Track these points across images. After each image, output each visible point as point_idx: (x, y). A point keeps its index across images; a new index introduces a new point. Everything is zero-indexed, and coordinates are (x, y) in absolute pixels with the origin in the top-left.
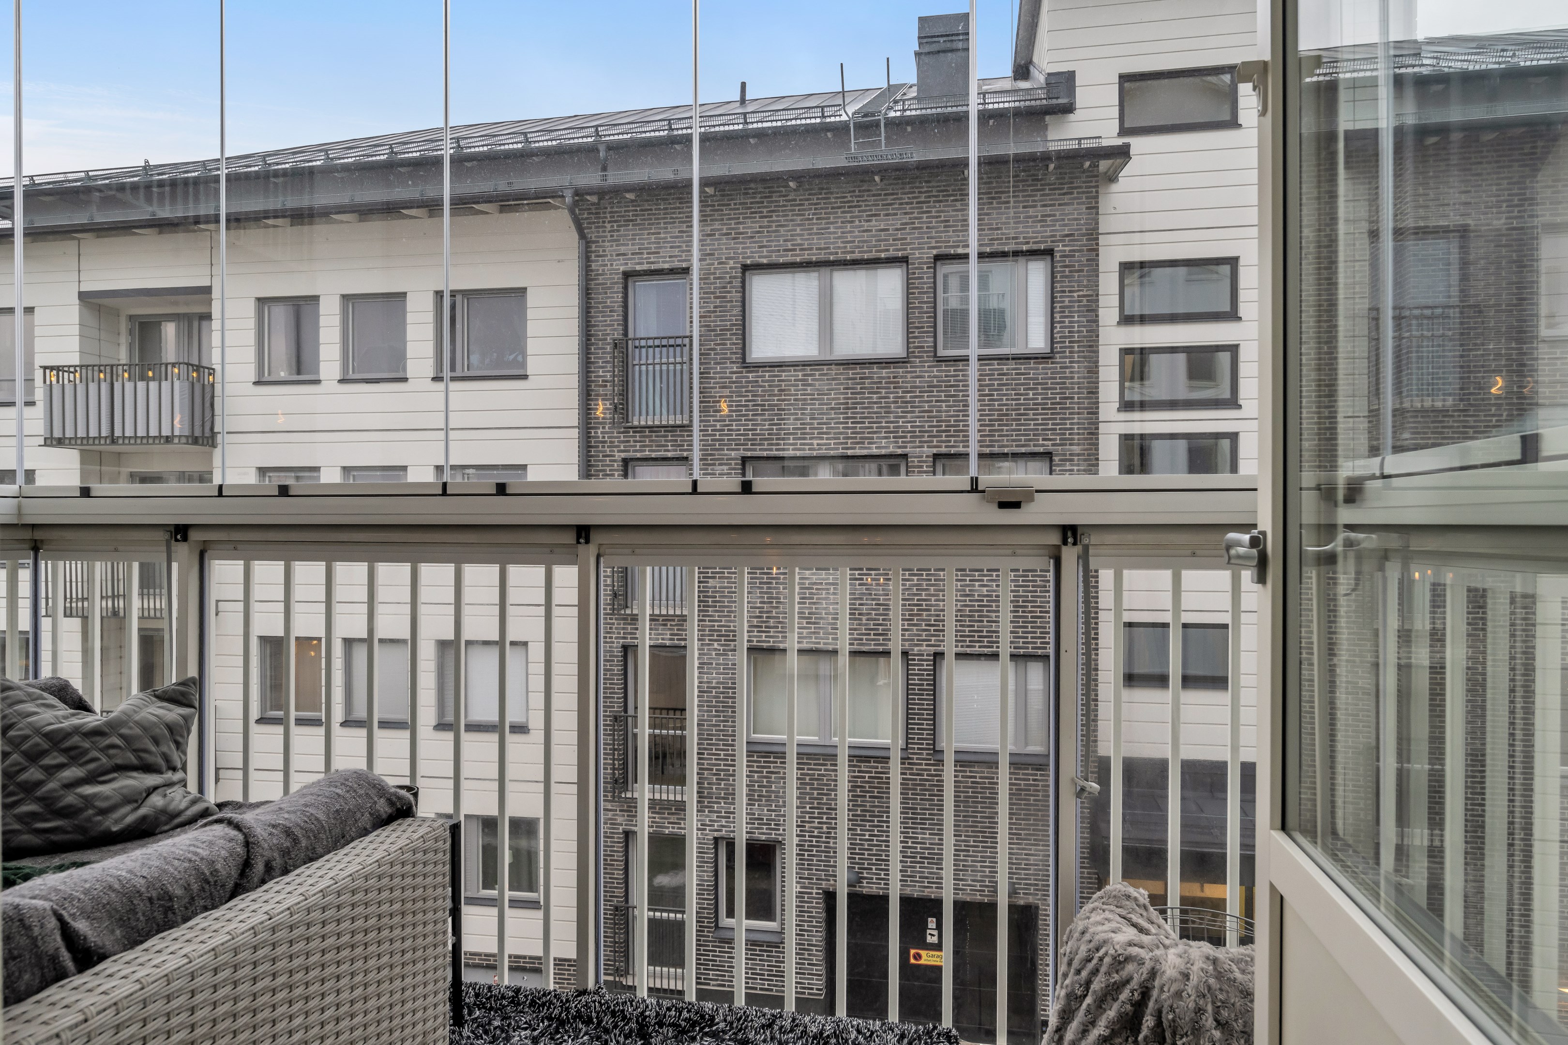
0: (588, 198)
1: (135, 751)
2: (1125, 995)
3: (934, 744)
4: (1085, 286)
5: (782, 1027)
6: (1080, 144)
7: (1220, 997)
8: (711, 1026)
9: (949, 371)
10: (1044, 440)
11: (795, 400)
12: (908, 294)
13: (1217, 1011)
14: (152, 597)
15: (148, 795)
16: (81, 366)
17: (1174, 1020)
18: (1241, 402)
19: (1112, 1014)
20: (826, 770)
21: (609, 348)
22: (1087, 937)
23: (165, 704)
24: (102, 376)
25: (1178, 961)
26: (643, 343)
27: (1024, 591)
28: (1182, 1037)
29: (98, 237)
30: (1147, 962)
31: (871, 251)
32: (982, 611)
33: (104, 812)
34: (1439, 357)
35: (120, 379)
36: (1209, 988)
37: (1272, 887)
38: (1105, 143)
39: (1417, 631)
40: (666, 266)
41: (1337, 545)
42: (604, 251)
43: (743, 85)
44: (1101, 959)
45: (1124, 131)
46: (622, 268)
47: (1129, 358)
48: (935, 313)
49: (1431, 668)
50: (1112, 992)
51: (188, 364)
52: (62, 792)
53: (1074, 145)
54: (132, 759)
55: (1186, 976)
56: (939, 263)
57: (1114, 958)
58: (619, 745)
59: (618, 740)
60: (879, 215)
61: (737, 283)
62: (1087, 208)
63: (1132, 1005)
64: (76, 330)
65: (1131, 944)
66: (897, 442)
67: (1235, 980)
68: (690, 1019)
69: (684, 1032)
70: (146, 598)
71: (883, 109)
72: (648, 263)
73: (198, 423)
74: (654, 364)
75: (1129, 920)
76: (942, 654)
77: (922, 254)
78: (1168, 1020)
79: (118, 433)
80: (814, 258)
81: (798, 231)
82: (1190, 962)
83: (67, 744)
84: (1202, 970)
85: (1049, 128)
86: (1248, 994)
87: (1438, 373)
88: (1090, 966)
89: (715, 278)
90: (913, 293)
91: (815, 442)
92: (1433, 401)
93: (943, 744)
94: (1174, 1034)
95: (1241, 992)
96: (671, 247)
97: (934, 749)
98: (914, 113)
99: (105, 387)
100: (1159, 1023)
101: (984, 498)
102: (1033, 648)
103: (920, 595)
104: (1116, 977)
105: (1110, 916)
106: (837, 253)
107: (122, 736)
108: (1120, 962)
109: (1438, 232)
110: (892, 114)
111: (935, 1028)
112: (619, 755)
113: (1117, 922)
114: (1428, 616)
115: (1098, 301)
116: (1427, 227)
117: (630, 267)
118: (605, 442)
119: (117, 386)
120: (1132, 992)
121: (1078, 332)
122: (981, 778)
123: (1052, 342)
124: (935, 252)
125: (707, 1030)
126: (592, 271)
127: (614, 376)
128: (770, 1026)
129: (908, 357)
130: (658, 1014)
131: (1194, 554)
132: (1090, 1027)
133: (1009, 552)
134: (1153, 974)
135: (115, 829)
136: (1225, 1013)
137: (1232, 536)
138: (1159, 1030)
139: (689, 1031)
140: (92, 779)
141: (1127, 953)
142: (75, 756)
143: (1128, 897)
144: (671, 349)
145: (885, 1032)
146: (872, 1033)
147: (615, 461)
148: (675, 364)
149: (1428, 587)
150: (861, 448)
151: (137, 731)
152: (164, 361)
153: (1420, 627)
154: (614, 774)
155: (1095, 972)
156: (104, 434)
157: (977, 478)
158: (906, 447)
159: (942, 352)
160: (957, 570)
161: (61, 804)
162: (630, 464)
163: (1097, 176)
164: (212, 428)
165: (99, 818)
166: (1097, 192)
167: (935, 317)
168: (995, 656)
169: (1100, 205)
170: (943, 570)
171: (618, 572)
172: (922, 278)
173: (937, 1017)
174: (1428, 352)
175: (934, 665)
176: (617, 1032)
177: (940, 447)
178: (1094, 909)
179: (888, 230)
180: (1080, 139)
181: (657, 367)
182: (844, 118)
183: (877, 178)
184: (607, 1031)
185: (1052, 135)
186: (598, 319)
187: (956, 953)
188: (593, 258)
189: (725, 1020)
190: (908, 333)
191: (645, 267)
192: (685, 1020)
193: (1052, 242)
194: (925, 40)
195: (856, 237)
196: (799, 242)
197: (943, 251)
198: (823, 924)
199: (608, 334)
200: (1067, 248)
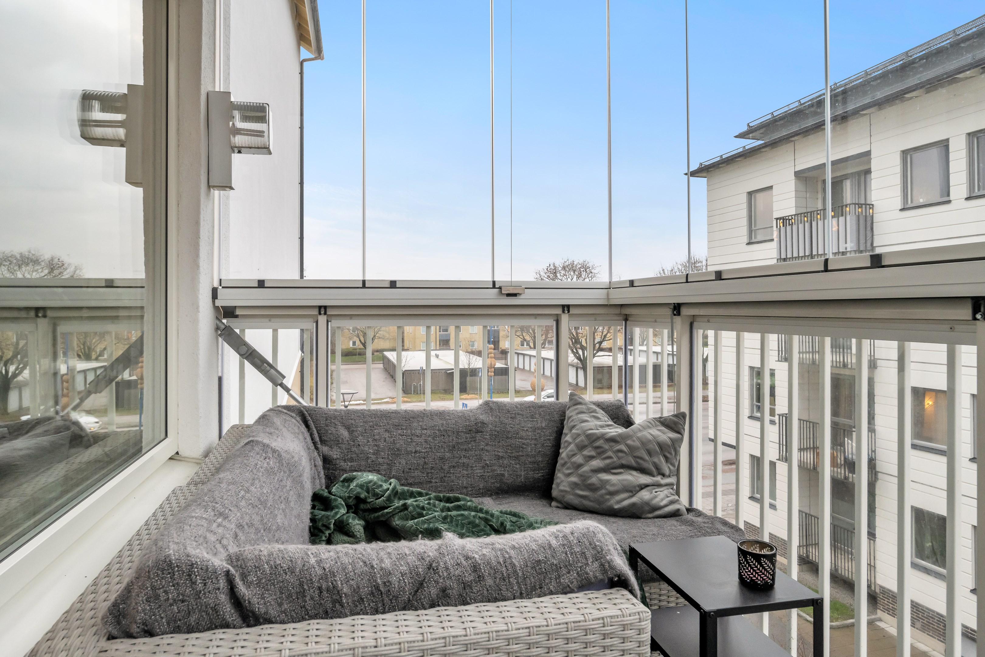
1: (635, 457)
14: (838, 354)
15: (642, 489)
16: (795, 215)
23: (663, 428)
24: (806, 219)
29: (806, 136)
33: (612, 494)
35: (815, 219)
51: (855, 204)
52: (590, 474)
54: (633, 463)
64: (793, 194)
70: (834, 354)
73: (862, 241)
79: (815, 253)
83: (598, 444)
99: (807, 225)
107: (628, 446)
119: (814, 224)
135: (616, 507)
140: (606, 470)
142: (600, 452)
151: (637, 444)
152: (845, 203)
156: (807, 254)
161: (589, 482)
164: (872, 244)
165: (608, 497)
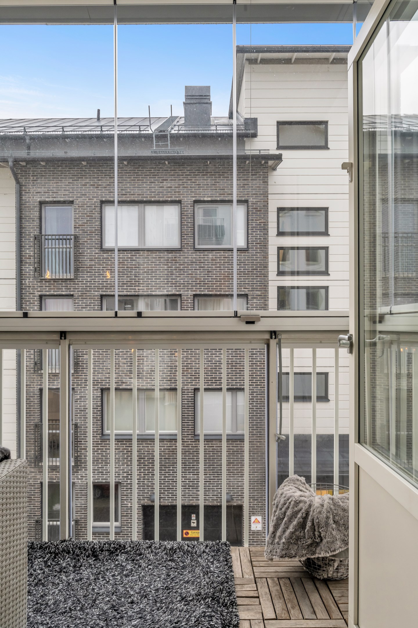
0: (21, 163)
2: (299, 515)
3: (194, 432)
4: (263, 218)
5: (155, 547)
6: (260, 152)
7: (335, 512)
8: (124, 549)
9: (201, 255)
10: (244, 288)
11: (127, 267)
12: (181, 218)
13: (334, 518)
17: (318, 522)
18: (329, 273)
19: (295, 523)
20: (143, 447)
21: (32, 239)
22: (284, 495)
25: (319, 500)
26: (50, 237)
27: (236, 359)
28: (322, 528)
30: (308, 502)
31: (164, 197)
32: (216, 368)
34: (410, 255)
36: (331, 509)
37: (355, 463)
38: (271, 152)
39: (402, 374)
40: (62, 199)
41: (376, 339)
42: (29, 190)
43: (99, 111)
44: (290, 503)
45: (279, 148)
46: (39, 200)
47: (281, 252)
48: (194, 227)
49: (407, 390)
50: (294, 515)
53: (257, 153)
55: (322, 505)
56: (196, 204)
57: (295, 502)
58: (37, 439)
59: (37, 437)
60: (167, 180)
61: (98, 209)
62: (263, 182)
63: (303, 519)
65: (301, 496)
66: (176, 289)
67: (340, 506)
68: (115, 547)
69: (112, 553)
71: (169, 129)
72: (52, 197)
74: (55, 248)
75: (299, 489)
76: (198, 389)
77: (188, 200)
78: (316, 522)
80: (136, 199)
81: (128, 186)
82: (323, 500)
84: (328, 503)
85: (246, 143)
86: (345, 510)
87: (410, 262)
88: (286, 506)
89: (87, 207)
90: (184, 218)
91: (137, 288)
92: (408, 274)
93: (198, 432)
94: (319, 527)
95: (342, 509)
96: (64, 190)
97: (194, 434)
98: (183, 132)
100: (313, 524)
101: (240, 320)
102: (240, 385)
103: (188, 361)
104: (296, 509)
105: (292, 487)
106: (147, 197)
108: (297, 503)
109: (409, 201)
110: (173, 132)
111: (220, 542)
112: (38, 444)
113: (294, 489)
114: (406, 367)
115: (268, 225)
116: (405, 198)
117: (43, 199)
118: (30, 287)
120: (302, 514)
121: (259, 239)
122: (216, 447)
123: (248, 244)
124: (194, 199)
125: (123, 551)
126: (22, 200)
127: (35, 254)
128: (150, 547)
129: (181, 248)
130: (100, 547)
131: (321, 342)
132: (286, 529)
133: (248, 342)
134: (310, 506)
136: (337, 518)
137: (341, 336)
138: (313, 527)
139: (115, 552)
141: (300, 499)
143: (298, 480)
144: (61, 241)
145: (199, 545)
146: (194, 546)
147: (35, 296)
148: (66, 248)
149: (406, 355)
150: (159, 291)
153: (403, 372)
154: (35, 454)
155: (288, 508)
157: (237, 311)
158: (180, 291)
159: (197, 246)
160: (205, 349)
162: (43, 297)
163: (267, 168)
166: (267, 175)
167: (194, 230)
168: (220, 389)
169: (269, 181)
170: (199, 349)
171: (37, 352)
172: (188, 211)
173: (220, 538)
174: (406, 253)
175: (194, 394)
176: (83, 555)
177: (197, 291)
178: (285, 485)
179: (171, 187)
180: (260, 150)
181: (57, 250)
182: (150, 132)
183: (167, 162)
184: (78, 556)
185: (247, 147)
186: (26, 224)
187: (205, 530)
188: (23, 193)
189: (130, 547)
190: (181, 237)
191: (51, 199)
192: (113, 548)
193: (248, 197)
194: (189, 97)
195: (156, 190)
196: (129, 191)
197: (198, 198)
198: (142, 521)
199: (32, 232)
200: (254, 200)
